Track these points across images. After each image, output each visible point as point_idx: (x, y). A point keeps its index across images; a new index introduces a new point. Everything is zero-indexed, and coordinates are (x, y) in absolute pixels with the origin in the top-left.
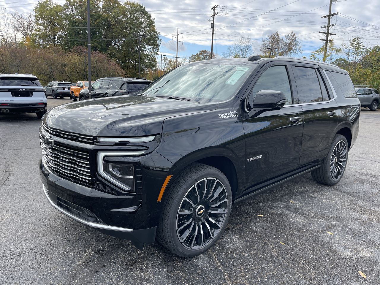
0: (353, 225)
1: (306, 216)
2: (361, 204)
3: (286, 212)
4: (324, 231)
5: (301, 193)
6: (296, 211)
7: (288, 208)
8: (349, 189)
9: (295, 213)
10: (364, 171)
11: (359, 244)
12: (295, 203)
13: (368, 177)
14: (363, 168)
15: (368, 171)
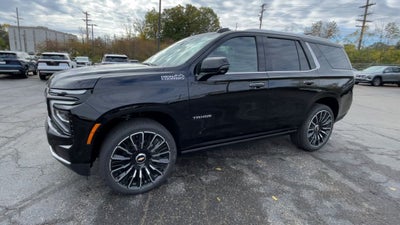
0: (306, 195)
1: (262, 177)
2: (332, 173)
3: (245, 170)
4: (270, 195)
5: (274, 154)
6: (256, 171)
7: (250, 167)
8: (327, 157)
9: (254, 172)
10: (357, 141)
11: (299, 216)
12: (261, 163)
13: (358, 148)
14: (357, 138)
15: (360, 142)
